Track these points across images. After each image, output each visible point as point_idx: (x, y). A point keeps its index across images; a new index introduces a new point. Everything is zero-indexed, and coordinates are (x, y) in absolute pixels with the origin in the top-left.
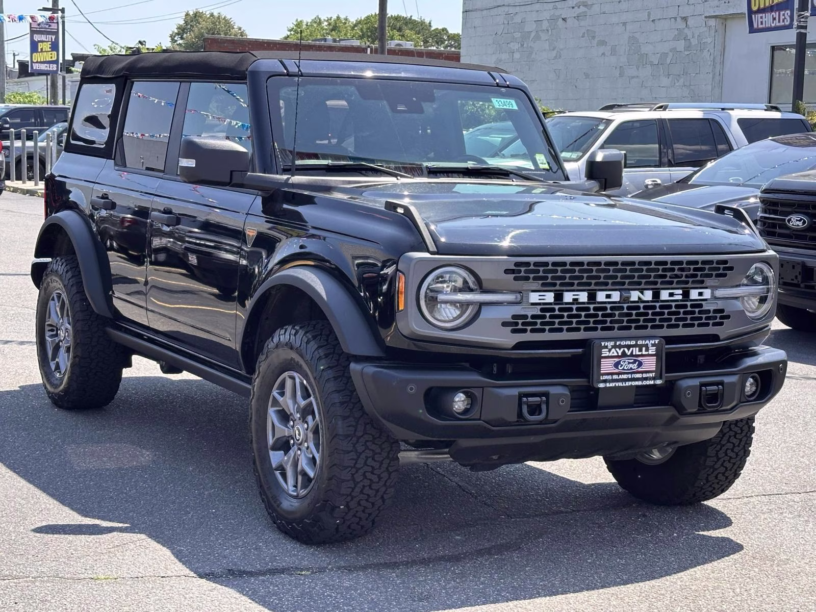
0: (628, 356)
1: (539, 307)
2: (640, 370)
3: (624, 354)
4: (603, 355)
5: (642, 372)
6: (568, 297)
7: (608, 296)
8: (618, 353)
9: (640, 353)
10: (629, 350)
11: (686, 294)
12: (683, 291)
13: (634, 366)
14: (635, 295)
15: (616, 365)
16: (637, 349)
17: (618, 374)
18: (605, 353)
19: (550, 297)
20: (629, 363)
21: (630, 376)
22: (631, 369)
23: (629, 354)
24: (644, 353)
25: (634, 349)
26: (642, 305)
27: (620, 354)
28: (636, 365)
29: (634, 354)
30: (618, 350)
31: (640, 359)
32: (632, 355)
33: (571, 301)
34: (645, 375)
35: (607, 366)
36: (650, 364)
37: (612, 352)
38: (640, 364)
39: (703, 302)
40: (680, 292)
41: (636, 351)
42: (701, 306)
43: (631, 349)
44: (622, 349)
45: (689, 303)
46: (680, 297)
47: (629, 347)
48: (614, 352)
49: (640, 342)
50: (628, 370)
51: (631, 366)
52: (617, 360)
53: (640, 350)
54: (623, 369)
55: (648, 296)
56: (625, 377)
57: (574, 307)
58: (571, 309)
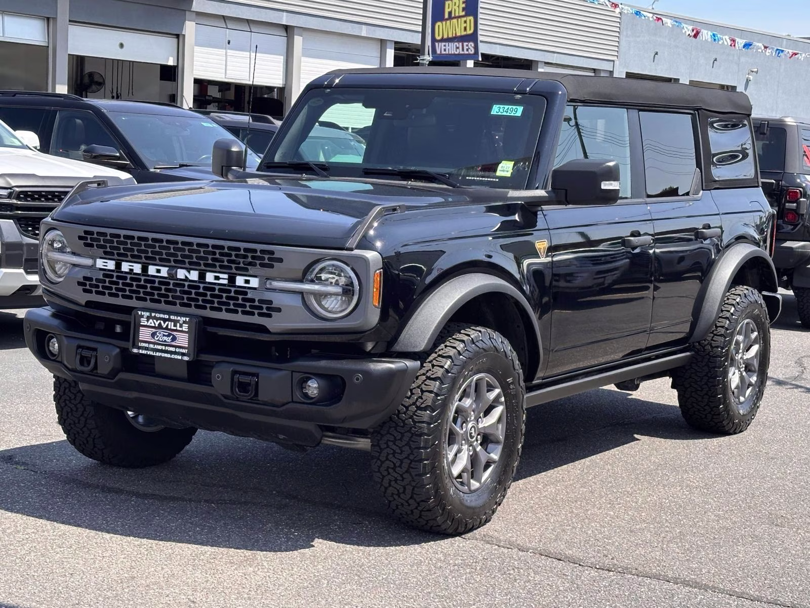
0: (165, 329)
1: (102, 272)
2: (173, 343)
3: (160, 326)
4: (142, 324)
5: (176, 347)
6: (125, 267)
7: (158, 271)
8: (155, 324)
9: (175, 328)
10: (164, 323)
11: (232, 280)
12: (229, 276)
13: (168, 339)
14: (181, 274)
15: (153, 335)
16: (173, 323)
17: (154, 343)
18: (144, 321)
19: (111, 265)
20: (164, 335)
21: (163, 348)
22: (165, 341)
23: (164, 327)
24: (178, 328)
25: (170, 323)
26: (187, 284)
27: (157, 325)
28: (170, 338)
29: (169, 327)
30: (155, 321)
31: (175, 333)
32: (167, 328)
33: (127, 270)
34: (178, 350)
35: (144, 334)
36: (183, 340)
37: (149, 322)
38: (174, 339)
39: (249, 291)
40: (226, 276)
41: (171, 325)
42: (246, 293)
43: (167, 323)
44: (159, 321)
45: (233, 289)
46: (226, 282)
47: (165, 320)
48: (151, 323)
49: (172, 317)
50: (162, 341)
51: (165, 338)
52: (154, 330)
53: (175, 326)
54: (158, 340)
55: (194, 276)
56: (159, 347)
57: (129, 276)
58: (126, 278)
